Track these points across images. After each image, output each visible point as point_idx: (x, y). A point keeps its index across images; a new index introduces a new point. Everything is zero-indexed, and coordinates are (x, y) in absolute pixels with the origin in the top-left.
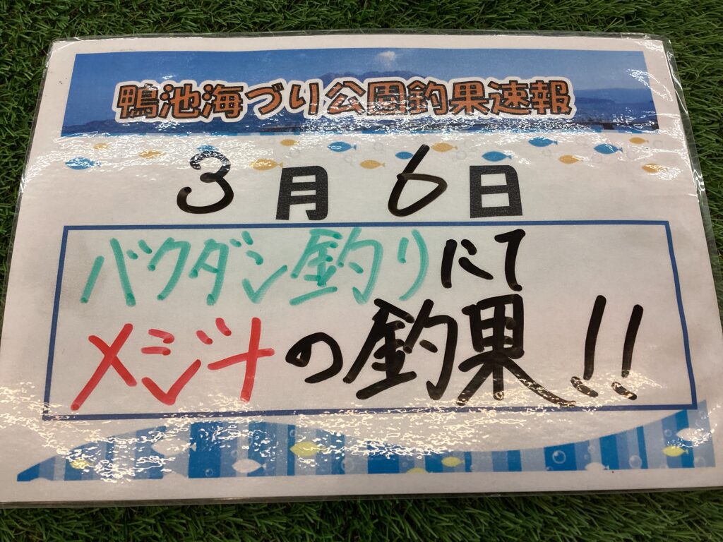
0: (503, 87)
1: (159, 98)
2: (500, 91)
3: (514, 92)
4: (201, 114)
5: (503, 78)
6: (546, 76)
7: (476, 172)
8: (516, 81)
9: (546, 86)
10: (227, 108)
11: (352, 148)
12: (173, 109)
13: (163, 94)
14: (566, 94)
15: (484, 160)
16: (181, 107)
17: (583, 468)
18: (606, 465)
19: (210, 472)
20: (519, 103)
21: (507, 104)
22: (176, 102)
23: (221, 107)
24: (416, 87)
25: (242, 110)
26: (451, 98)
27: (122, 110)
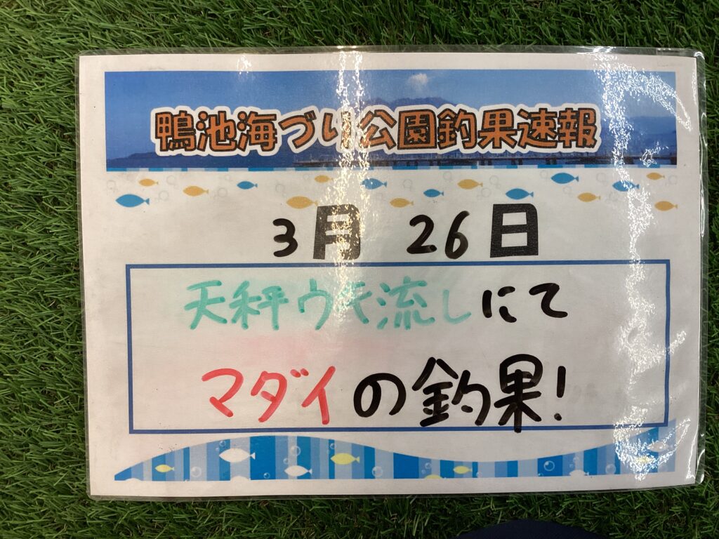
0: (533, 116)
1: (195, 128)
2: (529, 121)
3: (543, 121)
4: (237, 146)
5: (533, 106)
6: (576, 103)
7: (499, 210)
8: (546, 109)
9: (574, 114)
10: (262, 140)
11: (383, 186)
12: (210, 141)
13: (198, 123)
14: (593, 125)
15: (508, 198)
16: (218, 139)
17: (568, 475)
18: (586, 472)
19: (267, 475)
20: (547, 135)
21: (534, 135)
22: (212, 132)
23: (256, 139)
24: (446, 116)
25: (276, 142)
26: (480, 129)
27: (161, 142)
